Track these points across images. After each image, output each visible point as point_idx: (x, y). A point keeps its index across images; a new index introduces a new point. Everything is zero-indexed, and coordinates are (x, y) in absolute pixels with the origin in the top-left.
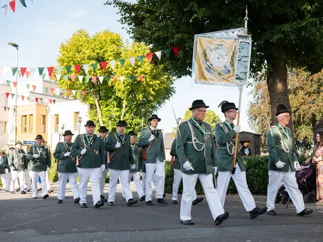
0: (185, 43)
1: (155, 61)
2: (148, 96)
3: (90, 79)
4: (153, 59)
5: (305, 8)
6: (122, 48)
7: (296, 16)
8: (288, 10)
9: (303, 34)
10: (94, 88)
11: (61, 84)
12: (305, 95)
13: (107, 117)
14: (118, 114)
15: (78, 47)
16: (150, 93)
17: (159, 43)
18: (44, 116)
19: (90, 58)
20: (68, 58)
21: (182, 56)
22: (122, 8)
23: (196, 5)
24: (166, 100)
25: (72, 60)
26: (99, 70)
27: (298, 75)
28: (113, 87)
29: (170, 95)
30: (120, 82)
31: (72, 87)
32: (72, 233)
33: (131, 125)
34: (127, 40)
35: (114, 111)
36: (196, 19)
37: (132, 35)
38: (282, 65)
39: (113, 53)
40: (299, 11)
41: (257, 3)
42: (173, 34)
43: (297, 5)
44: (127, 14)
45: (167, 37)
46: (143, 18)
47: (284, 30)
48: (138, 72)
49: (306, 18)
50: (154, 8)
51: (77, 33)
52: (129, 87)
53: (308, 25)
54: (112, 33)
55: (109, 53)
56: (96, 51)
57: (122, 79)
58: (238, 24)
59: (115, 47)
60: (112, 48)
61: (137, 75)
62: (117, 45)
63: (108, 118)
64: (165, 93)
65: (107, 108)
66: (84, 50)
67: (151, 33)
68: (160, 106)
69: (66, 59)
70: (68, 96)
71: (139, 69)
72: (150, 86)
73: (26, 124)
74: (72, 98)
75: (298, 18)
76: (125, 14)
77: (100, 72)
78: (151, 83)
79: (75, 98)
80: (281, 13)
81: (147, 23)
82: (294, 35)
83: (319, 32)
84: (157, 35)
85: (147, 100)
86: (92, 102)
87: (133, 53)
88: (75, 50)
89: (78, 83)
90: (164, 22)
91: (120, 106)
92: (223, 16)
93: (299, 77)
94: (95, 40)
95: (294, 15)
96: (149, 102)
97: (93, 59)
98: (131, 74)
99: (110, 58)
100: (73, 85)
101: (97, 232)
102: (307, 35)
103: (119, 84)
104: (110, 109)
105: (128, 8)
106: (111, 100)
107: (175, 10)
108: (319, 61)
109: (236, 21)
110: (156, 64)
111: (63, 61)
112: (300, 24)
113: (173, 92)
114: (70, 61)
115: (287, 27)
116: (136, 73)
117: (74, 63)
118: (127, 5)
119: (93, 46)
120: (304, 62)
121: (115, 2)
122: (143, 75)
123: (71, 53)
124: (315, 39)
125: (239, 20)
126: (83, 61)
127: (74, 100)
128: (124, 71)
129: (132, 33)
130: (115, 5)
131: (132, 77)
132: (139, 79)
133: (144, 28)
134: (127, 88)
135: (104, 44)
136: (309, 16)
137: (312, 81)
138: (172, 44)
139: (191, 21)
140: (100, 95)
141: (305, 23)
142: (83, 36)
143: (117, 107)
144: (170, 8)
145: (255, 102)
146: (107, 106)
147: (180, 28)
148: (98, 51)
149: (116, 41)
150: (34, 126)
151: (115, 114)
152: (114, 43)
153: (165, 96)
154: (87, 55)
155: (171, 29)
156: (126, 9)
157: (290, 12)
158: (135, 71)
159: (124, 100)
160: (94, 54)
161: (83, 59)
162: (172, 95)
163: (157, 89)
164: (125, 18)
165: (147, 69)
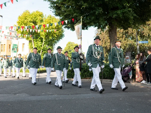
0: (77, 17)
6: (43, 18)
7: (122, 7)
8: (119, 5)
9: (125, 15)
10: (31, 34)
11: (18, 32)
13: (36, 46)
14: (41, 45)
15: (26, 17)
16: (55, 36)
18: (10, 45)
19: (30, 22)
20: (21, 21)
23: (83, 2)
25: (23, 22)
28: (39, 33)
29: (62, 37)
33: (46, 49)
35: (39, 44)
36: (83, 8)
39: (40, 20)
40: (123, 5)
43: (122, 3)
46: (60, 7)
48: (50, 28)
49: (126, 8)
51: (25, 11)
55: (38, 20)
56: (33, 19)
58: (99, 10)
60: (39, 18)
62: (42, 17)
63: (37, 46)
65: (36, 42)
66: (28, 19)
68: (58, 42)
69: (21, 22)
71: (51, 26)
72: (55, 34)
73: (2, 48)
78: (55, 32)
80: (116, 6)
86: (30, 40)
88: (24, 18)
91: (42, 41)
94: (32, 14)
95: (121, 7)
97: (31, 22)
99: (38, 22)
102: (127, 15)
103: (42, 33)
106: (38, 39)
109: (98, 9)
111: (19, 23)
112: (124, 11)
113: (64, 36)
115: (119, 12)
116: (49, 28)
118: (53, 1)
119: (32, 17)
130: (48, 1)
134: (45, 34)
135: (36, 16)
139: (81, 9)
140: (33, 36)
141: (126, 10)
142: (28, 13)
146: (37, 41)
147: (75, 11)
148: (34, 19)
149: (41, 15)
150: (6, 49)
151: (40, 45)
152: (40, 16)
153: (60, 37)
154: (29, 21)
155: (72, 11)
156: (52, 3)
157: (120, 6)
158: (49, 27)
159: (44, 39)
160: (32, 20)
161: (28, 22)
162: (63, 37)
163: (57, 35)
164: (51, 6)
165: (54, 26)
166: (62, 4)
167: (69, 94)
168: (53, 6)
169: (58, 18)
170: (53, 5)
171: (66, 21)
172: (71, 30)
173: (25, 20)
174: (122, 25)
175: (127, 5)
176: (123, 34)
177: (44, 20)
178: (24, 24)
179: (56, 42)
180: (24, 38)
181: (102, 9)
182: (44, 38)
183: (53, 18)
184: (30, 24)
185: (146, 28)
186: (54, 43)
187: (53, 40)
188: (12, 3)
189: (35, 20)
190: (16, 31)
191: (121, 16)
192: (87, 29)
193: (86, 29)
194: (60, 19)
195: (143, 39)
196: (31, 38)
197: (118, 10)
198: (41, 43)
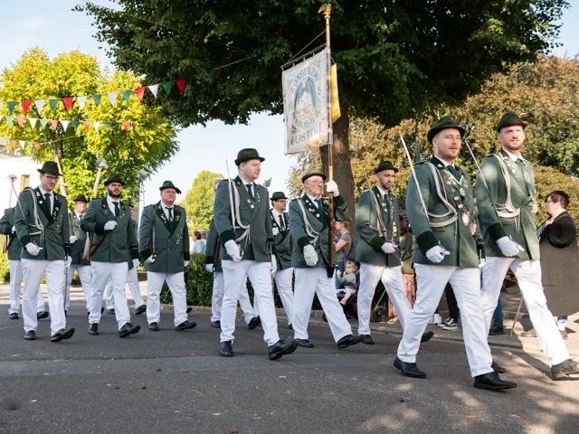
0: (195, 73)
1: (148, 100)
2: (137, 153)
3: (48, 125)
4: (144, 97)
5: (379, 28)
6: (98, 79)
7: (364, 39)
8: (353, 30)
9: (374, 67)
10: (54, 138)
11: (2, 131)
12: (376, 159)
13: (72, 183)
14: (90, 179)
15: (30, 75)
16: (139, 148)
17: (156, 73)
19: (48, 93)
20: (14, 91)
21: (189, 94)
22: (99, 18)
23: (213, 17)
24: (164, 161)
25: (21, 95)
26: (62, 111)
27: (365, 129)
28: (82, 138)
29: (171, 154)
30: (94, 131)
31: (18, 135)
32: (11, 360)
34: (107, 67)
35: (84, 175)
36: (214, 37)
37: (114, 59)
39: (84, 86)
40: (369, 31)
41: (307, 18)
42: (178, 59)
43: (366, 23)
44: (107, 26)
45: (168, 63)
46: (132, 33)
47: (346, 59)
48: (123, 116)
49: (380, 43)
50: (150, 18)
51: (28, 53)
52: (107, 139)
53: (382, 53)
54: (84, 56)
55: (79, 87)
56: (58, 82)
57: (97, 125)
58: (276, 49)
59: (87, 76)
60: (81, 79)
61: (120, 121)
62: (92, 75)
63: (74, 185)
64: (163, 150)
65: (73, 171)
66: (39, 81)
67: (144, 57)
68: (155, 169)
69: (11, 92)
70: (13, 149)
71: (124, 111)
72: (141, 139)
74: (19, 154)
75: (367, 42)
76: (104, 26)
77: (64, 114)
78: (143, 134)
79: (23, 153)
80: (342, 34)
81: (138, 42)
82: (360, 67)
83: (399, 64)
84: (152, 60)
85: (135, 160)
87: (115, 86)
88: (25, 79)
89: (29, 130)
90: (165, 41)
91: (93, 167)
92: (253, 34)
93: (367, 132)
94: (56, 64)
95: (362, 37)
96: (139, 163)
97: (53, 94)
98: (111, 120)
99: (79, 94)
100: (21, 134)
101: (51, 359)
102: (380, 68)
103: (92, 134)
104: (78, 172)
105: (109, 17)
106: (80, 158)
107: (182, 23)
108: (397, 109)
109: (274, 42)
110: (150, 104)
111: (7, 95)
112: (371, 51)
113: (176, 148)
114: (17, 96)
115: (350, 55)
116: (120, 118)
117: (24, 100)
118: (107, 13)
119: (54, 74)
120: (375, 109)
121: (89, 7)
122: (129, 121)
123: (19, 83)
124: (392, 75)
125: (278, 42)
126: (38, 97)
127: (21, 156)
128: (101, 115)
129: (115, 56)
130: (88, 11)
131: (113, 124)
132: (123, 128)
133: (133, 49)
134: (104, 140)
135: (71, 72)
136: (384, 40)
137: (386, 138)
138: (176, 76)
139: (206, 41)
140: (62, 149)
141: (378, 50)
142: (39, 59)
143: (89, 169)
144: (173, 19)
145: (301, 168)
146: (73, 167)
147: (188, 50)
148: (61, 82)
149: (89, 68)
151: (85, 180)
152: (86, 70)
153: (163, 154)
154: (44, 88)
155: (174, 51)
156: (106, 19)
157: (356, 33)
158: (118, 115)
160: (54, 87)
161: (38, 93)
163: (150, 143)
165: (137, 112)
168: (109, 32)
169: (134, 79)
173: (28, 85)
174: (372, 106)
177: (100, 88)
181: (286, 45)
189: (67, 83)
191: (359, 70)
192: (243, 121)
193: (241, 122)
194: (142, 82)
196: (51, 154)
198: (89, 175)
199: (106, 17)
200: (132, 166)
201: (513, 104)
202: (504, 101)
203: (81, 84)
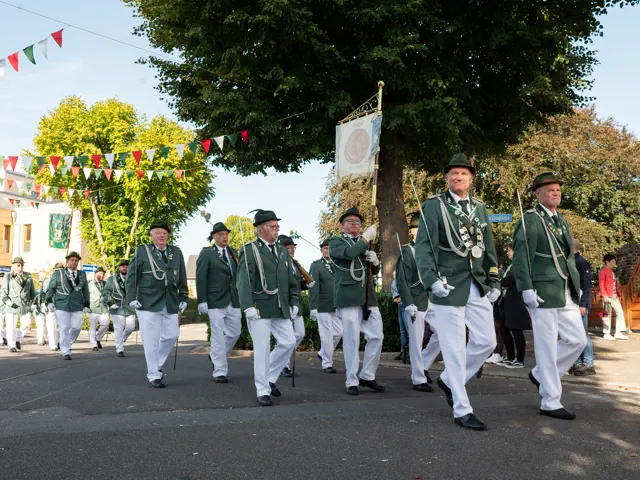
0: (260, 125)
2: (174, 199)
5: (436, 84)
6: (135, 127)
7: (421, 93)
8: (410, 84)
9: (431, 119)
10: (90, 185)
11: (39, 178)
13: (109, 229)
14: (126, 225)
15: (68, 123)
16: (178, 195)
18: (8, 227)
19: (86, 140)
20: (52, 138)
21: (254, 145)
22: (162, 70)
23: (281, 72)
24: (199, 206)
25: (58, 142)
28: (121, 184)
29: (206, 199)
31: (56, 183)
35: (121, 221)
36: (282, 91)
37: (176, 110)
38: (396, 163)
39: (122, 133)
40: (425, 85)
43: (423, 78)
47: (408, 114)
48: (162, 163)
49: (437, 97)
51: (65, 101)
53: (440, 107)
55: (116, 134)
56: (96, 130)
59: (126, 125)
60: (120, 126)
62: (129, 122)
63: (111, 231)
64: (200, 194)
65: (109, 217)
66: (76, 128)
68: (190, 215)
69: (49, 140)
72: (178, 185)
75: (424, 96)
76: (167, 78)
78: (181, 180)
79: (59, 197)
80: (400, 88)
82: (419, 120)
84: (218, 112)
86: (86, 207)
88: (64, 126)
89: (66, 177)
91: (130, 214)
94: (94, 112)
95: (418, 92)
97: (90, 141)
99: (117, 141)
100: (58, 180)
102: (438, 121)
103: (130, 181)
104: (114, 218)
105: (171, 70)
106: (117, 204)
109: (337, 95)
111: (44, 143)
112: (428, 105)
113: (211, 194)
114: (55, 143)
115: (411, 109)
116: (159, 164)
118: (170, 66)
119: (91, 122)
121: (151, 60)
122: (168, 168)
123: (57, 131)
126: (75, 144)
127: (55, 202)
129: (176, 107)
130: (151, 64)
134: (142, 187)
135: (108, 120)
136: (440, 95)
139: (275, 94)
140: (98, 195)
141: (436, 104)
142: (76, 106)
143: (126, 215)
145: (330, 212)
146: (110, 213)
147: (253, 103)
148: (99, 129)
149: (127, 116)
151: (121, 226)
152: (124, 118)
154: (81, 136)
155: (242, 102)
156: (169, 72)
157: (413, 87)
159: (137, 205)
160: (92, 134)
161: (76, 141)
162: (209, 199)
163: (188, 189)
164: (165, 84)
165: (175, 158)
166: (205, 76)
167: (226, 407)
168: (170, 83)
169: (190, 128)
170: (170, 79)
171: (220, 140)
172: (238, 171)
173: (67, 134)
174: (422, 155)
175: (440, 83)
176: (427, 190)
177: (137, 136)
178: (62, 147)
179: (181, 217)
180: (62, 201)
181: (349, 98)
182: (137, 199)
183: (171, 126)
184: (86, 148)
185: (506, 167)
186: (175, 220)
187: (174, 208)
188: (16, 68)
189: (104, 131)
190: (32, 175)
191: (418, 123)
192: (295, 169)
193: (292, 170)
194: (198, 132)
195: (496, 207)
196: (87, 201)
197: (408, 102)
198: (126, 221)
199: (169, 70)
200: (168, 211)
201: (533, 151)
202: (525, 148)
203: (119, 131)
